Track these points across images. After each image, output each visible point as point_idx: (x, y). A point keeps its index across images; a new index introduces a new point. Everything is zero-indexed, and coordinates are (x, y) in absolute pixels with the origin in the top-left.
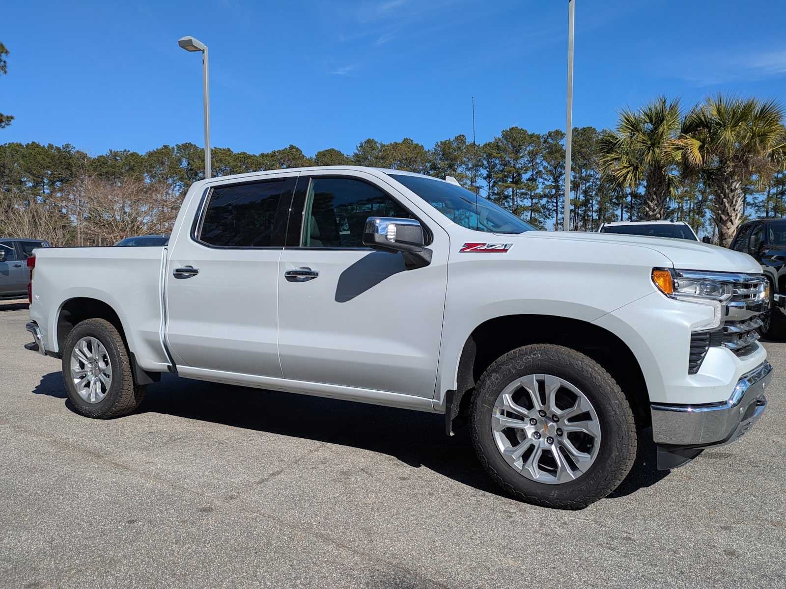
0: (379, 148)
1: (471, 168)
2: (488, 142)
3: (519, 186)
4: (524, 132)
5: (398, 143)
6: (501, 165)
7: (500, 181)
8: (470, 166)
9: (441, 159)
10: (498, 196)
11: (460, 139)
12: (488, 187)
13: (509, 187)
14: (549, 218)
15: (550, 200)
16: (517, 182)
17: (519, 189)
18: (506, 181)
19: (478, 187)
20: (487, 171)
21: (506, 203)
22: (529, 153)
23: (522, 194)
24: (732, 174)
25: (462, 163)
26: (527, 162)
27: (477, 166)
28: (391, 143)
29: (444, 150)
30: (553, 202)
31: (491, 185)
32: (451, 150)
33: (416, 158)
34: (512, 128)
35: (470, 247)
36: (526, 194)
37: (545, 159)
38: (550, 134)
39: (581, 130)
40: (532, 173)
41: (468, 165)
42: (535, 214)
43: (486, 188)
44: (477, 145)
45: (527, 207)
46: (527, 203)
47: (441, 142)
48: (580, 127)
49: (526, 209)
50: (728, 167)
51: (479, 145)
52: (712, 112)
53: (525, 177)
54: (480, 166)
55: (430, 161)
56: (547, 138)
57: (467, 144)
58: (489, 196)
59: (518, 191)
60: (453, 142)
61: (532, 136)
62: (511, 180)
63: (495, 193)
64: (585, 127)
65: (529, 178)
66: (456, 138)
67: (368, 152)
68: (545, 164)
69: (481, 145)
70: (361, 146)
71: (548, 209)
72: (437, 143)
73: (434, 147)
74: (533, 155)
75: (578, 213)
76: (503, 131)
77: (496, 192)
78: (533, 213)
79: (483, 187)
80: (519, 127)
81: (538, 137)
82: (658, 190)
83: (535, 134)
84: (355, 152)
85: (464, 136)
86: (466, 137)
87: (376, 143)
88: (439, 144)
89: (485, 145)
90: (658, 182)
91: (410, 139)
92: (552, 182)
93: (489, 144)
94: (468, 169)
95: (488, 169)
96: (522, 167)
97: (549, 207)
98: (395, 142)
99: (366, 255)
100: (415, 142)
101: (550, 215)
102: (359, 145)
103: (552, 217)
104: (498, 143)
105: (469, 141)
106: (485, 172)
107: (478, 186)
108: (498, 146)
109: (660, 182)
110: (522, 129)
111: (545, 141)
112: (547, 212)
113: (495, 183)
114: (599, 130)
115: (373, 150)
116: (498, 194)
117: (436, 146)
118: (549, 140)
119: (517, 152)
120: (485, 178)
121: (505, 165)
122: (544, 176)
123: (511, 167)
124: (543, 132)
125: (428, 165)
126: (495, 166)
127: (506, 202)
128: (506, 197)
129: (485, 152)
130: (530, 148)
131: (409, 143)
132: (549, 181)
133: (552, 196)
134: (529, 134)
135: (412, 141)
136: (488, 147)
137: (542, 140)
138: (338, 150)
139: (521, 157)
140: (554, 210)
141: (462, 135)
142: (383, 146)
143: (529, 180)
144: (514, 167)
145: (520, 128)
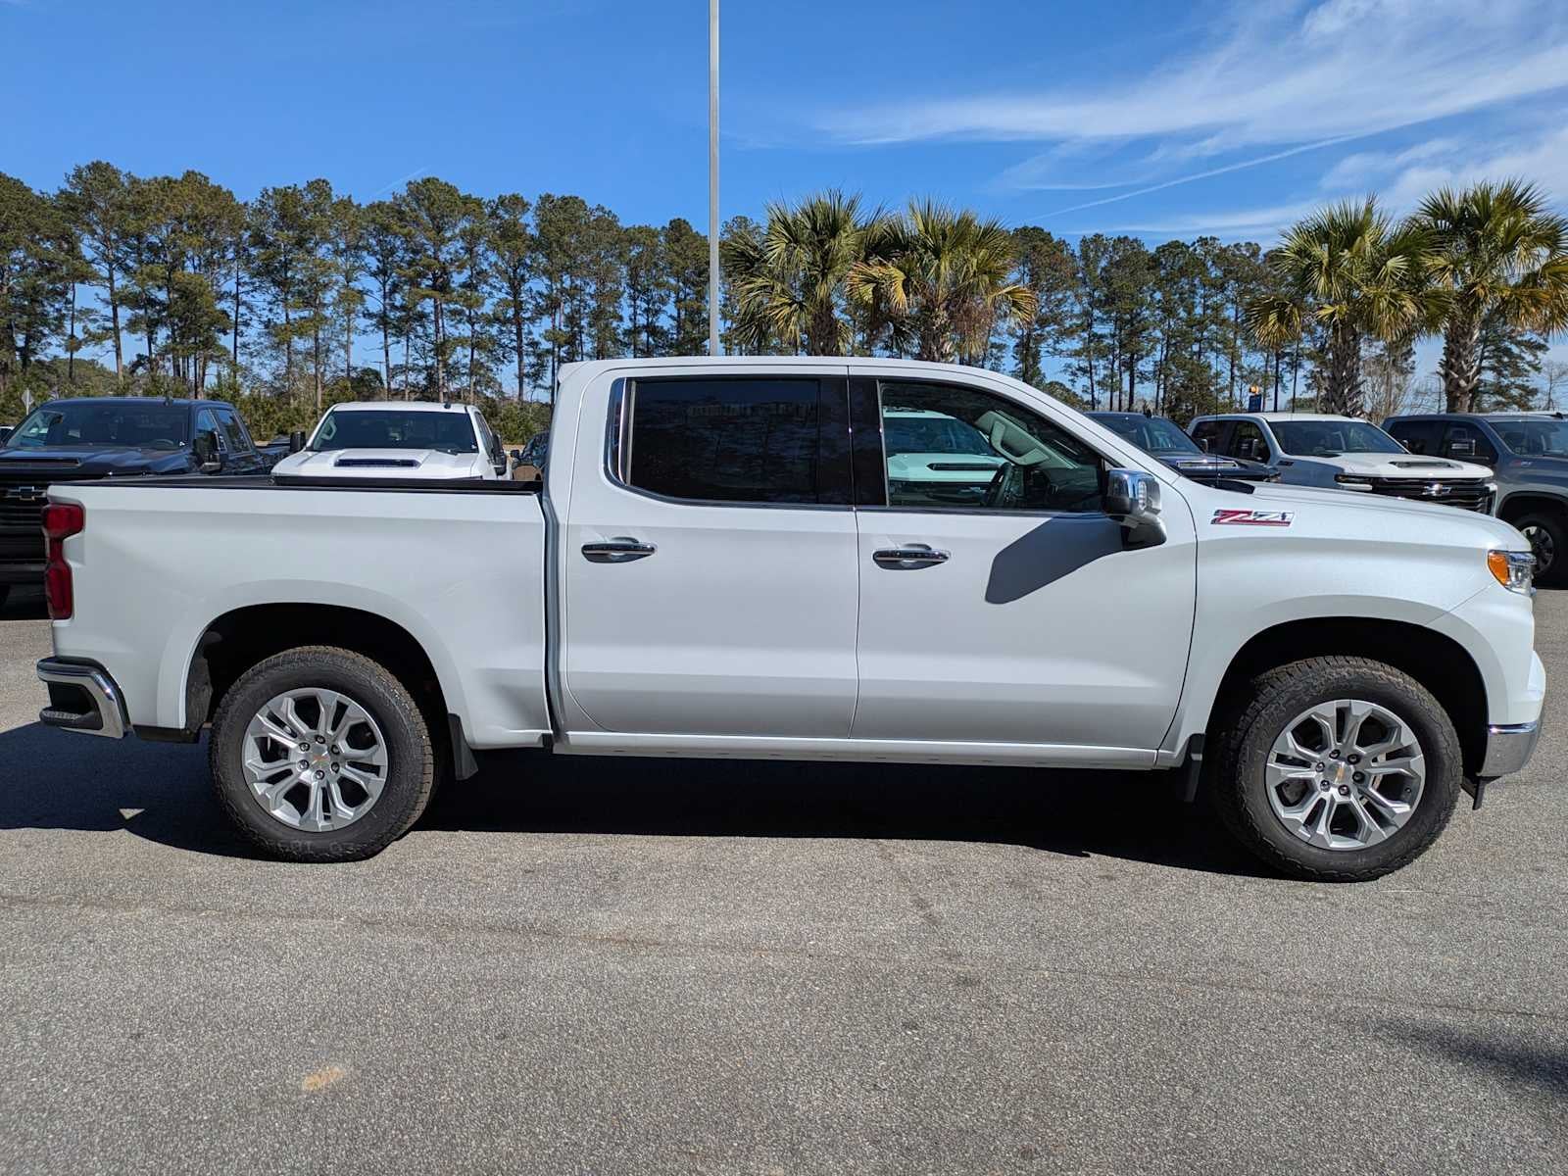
0: (126, 184)
1: (345, 251)
2: (376, 202)
3: (448, 296)
4: (451, 191)
5: (174, 178)
6: (406, 250)
7: (405, 283)
8: (342, 246)
9: (275, 225)
10: (404, 313)
11: (320, 187)
12: (382, 293)
13: (424, 297)
14: (503, 361)
15: (504, 329)
16: (442, 287)
17: (448, 302)
18: (418, 285)
19: (360, 292)
20: (378, 260)
21: (418, 328)
22: (463, 234)
23: (454, 313)
24: (943, 329)
25: (325, 239)
26: (461, 251)
27: (357, 247)
28: (156, 179)
29: (283, 207)
30: (511, 332)
31: (387, 291)
32: (299, 210)
33: (218, 218)
34: (429, 180)
35: (1222, 516)
36: (460, 313)
37: (495, 248)
38: (502, 201)
39: (558, 199)
40: (470, 273)
41: (338, 244)
42: (480, 354)
43: (378, 295)
44: (355, 204)
45: (466, 339)
46: (465, 330)
47: (274, 189)
48: (557, 194)
49: (461, 341)
50: (937, 317)
51: (360, 205)
52: (913, 226)
53: (458, 279)
54: (364, 248)
55: (248, 228)
56: (497, 208)
57: (335, 200)
58: (385, 312)
59: (444, 306)
60: (304, 193)
61: (466, 200)
62: (430, 283)
63: (396, 307)
64: (567, 195)
65: (464, 283)
66: (309, 186)
67: (98, 190)
68: (493, 258)
69: (363, 206)
70: (78, 175)
71: (501, 346)
72: (266, 191)
73: (259, 198)
74: (471, 238)
75: (559, 356)
76: (410, 183)
77: (397, 304)
78: (475, 352)
79: (372, 292)
80: (440, 180)
81: (479, 203)
82: (827, 345)
83: (473, 197)
84: (62, 187)
85: (327, 184)
86: (332, 185)
87: (115, 172)
88: (270, 193)
89: (372, 206)
90: (827, 332)
91: (200, 174)
92: (507, 293)
93: (380, 205)
94: (337, 252)
95: (378, 256)
96: (451, 259)
97: (503, 341)
98: (166, 178)
99: (1039, 525)
100: (211, 182)
101: (505, 358)
102: (73, 173)
103: (510, 362)
104: (400, 205)
105: (338, 193)
106: (373, 263)
107: (361, 289)
108: (401, 212)
109: (830, 333)
110: (446, 184)
111: (493, 214)
112: (500, 352)
113: (395, 288)
114: (591, 204)
115: (110, 188)
116: (403, 308)
117: (263, 196)
118: (501, 212)
119: (439, 230)
120: (374, 275)
121: (416, 252)
122: (491, 281)
123: (429, 257)
124: (489, 194)
125: (246, 235)
126: (392, 252)
127: (420, 326)
128: (422, 316)
129: (373, 221)
130: (464, 224)
131: (200, 183)
132: (500, 291)
133: (508, 321)
134: (462, 195)
135: (206, 178)
136: (378, 212)
137: (487, 211)
138: (16, 177)
139: (450, 240)
140: (513, 348)
141: (324, 181)
142: (134, 182)
143: (464, 285)
144: (435, 259)
145: (444, 181)
